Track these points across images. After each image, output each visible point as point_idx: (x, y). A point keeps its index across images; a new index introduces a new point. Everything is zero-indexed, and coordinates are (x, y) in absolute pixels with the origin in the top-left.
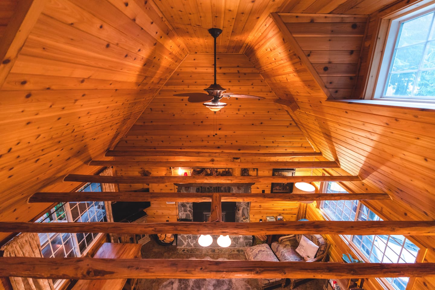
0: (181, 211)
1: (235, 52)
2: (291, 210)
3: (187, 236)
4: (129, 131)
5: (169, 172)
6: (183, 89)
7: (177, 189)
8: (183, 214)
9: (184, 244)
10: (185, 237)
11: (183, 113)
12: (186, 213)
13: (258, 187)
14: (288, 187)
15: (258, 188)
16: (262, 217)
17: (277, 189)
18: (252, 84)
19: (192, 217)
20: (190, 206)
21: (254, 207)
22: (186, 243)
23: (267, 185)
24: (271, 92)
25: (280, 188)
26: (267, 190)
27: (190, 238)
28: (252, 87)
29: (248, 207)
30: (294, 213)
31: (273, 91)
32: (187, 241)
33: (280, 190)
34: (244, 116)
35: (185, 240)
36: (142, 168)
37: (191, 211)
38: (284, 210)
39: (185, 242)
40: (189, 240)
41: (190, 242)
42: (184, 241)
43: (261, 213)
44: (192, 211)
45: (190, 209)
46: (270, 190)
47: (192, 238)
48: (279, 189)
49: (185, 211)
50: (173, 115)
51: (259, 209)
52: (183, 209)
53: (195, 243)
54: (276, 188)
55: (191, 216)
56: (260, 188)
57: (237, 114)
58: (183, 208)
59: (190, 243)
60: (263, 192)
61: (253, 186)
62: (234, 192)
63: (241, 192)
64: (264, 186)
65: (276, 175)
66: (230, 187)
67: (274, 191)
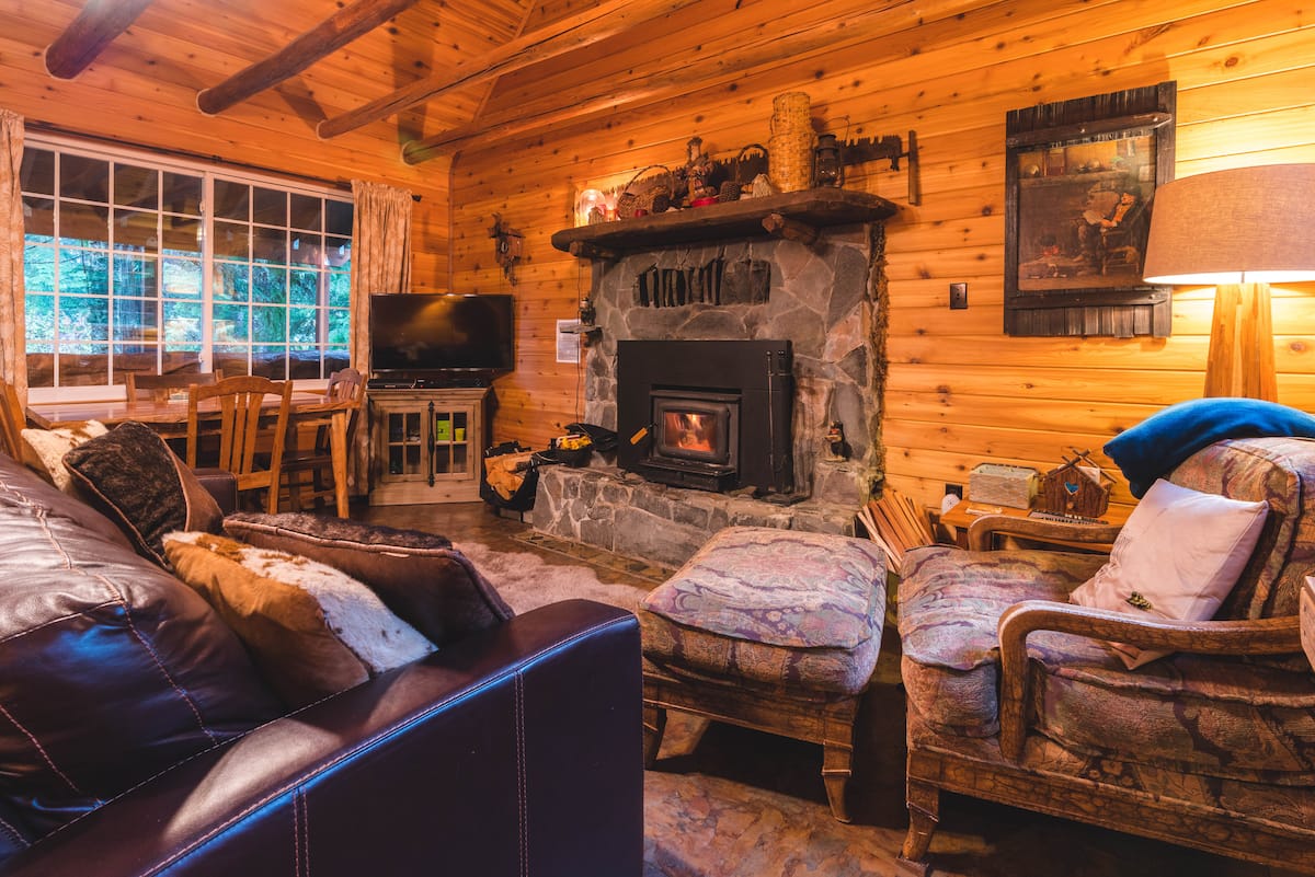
0: (590, 392)
3: (566, 481)
4: (490, 98)
8: (598, 406)
9: (551, 518)
10: (560, 486)
12: (607, 402)
13: (928, 268)
14: (1127, 250)
15: (926, 277)
17: (1047, 273)
22: (556, 518)
23: (977, 254)
25: (1073, 263)
26: (983, 281)
27: (575, 492)
29: (864, 384)
32: (563, 502)
33: (1070, 273)
35: (557, 498)
39: (557, 508)
40: (572, 501)
41: (570, 511)
42: (552, 504)
45: (615, 381)
46: (1001, 281)
47: (579, 492)
48: (1062, 270)
53: (587, 518)
54: (1043, 260)
56: (932, 275)
58: (596, 379)
59: (571, 516)
60: (957, 301)
61: (895, 264)
62: (785, 289)
63: (820, 286)
64: (960, 259)
65: (1027, 176)
66: (767, 259)
67: (1026, 285)
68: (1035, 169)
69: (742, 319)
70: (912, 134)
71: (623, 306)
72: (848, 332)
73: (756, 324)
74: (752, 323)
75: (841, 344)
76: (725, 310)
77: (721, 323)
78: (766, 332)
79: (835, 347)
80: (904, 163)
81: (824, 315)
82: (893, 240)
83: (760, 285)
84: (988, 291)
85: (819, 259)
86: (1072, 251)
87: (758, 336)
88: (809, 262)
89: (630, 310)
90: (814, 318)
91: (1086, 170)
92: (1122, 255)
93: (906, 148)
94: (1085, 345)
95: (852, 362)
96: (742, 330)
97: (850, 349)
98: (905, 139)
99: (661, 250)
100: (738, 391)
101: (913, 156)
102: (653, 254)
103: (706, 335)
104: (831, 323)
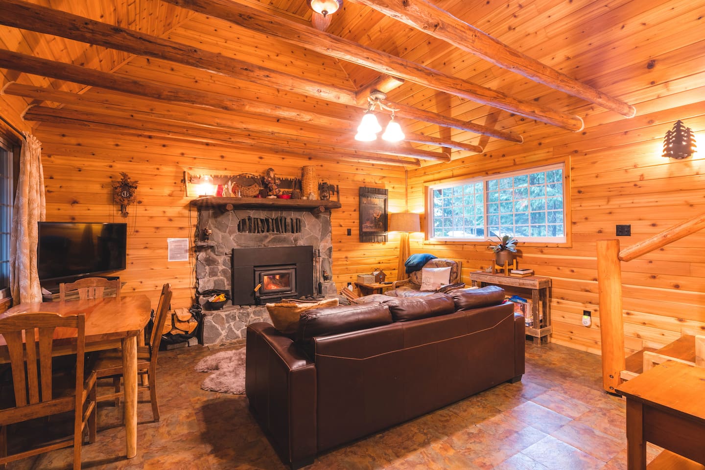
0: (203, 274)
1: (298, 15)
2: (388, 262)
5: (179, 189)
6: (216, 42)
7: (195, 228)
8: (209, 281)
9: (221, 334)
10: (223, 318)
11: (214, 81)
12: (215, 278)
13: (342, 224)
14: (381, 223)
15: (341, 226)
16: (351, 278)
17: (367, 227)
18: (323, 64)
19: (228, 285)
20: (226, 259)
21: (338, 259)
22: (224, 333)
23: (353, 221)
24: (347, 80)
25: (372, 225)
26: (354, 228)
27: (234, 318)
28: (322, 67)
29: (330, 258)
30: (394, 268)
31: (350, 80)
32: (227, 325)
34: (315, 106)
35: (222, 324)
36: (111, 177)
37: (228, 271)
38: (379, 263)
39: (223, 329)
40: (232, 324)
41: (233, 327)
42: (219, 328)
43: (350, 270)
44: (230, 270)
45: (224, 267)
46: (358, 228)
47: (237, 318)
48: (370, 227)
49: (213, 273)
50: (194, 80)
51: (345, 263)
52: (207, 271)
54: (367, 224)
55: (226, 283)
56: (343, 226)
57: (304, 101)
58: (207, 267)
59: (234, 329)
60: (349, 232)
61: (334, 222)
62: (307, 228)
63: (318, 228)
64: (349, 222)
65: (364, 203)
66: (300, 218)
67: (364, 230)
68: (365, 202)
69: (292, 238)
70: (337, 186)
71: (231, 233)
72: (327, 242)
73: (297, 240)
74: (296, 240)
75: (325, 246)
76: (285, 235)
77: (284, 240)
78: (301, 243)
79: (323, 247)
80: (335, 193)
81: (319, 237)
82: (333, 215)
83: (296, 227)
84: (355, 231)
85: (316, 219)
86: (372, 223)
87: (298, 244)
88: (313, 219)
89: (235, 234)
90: (317, 238)
91: (374, 204)
92: (380, 224)
93: (336, 189)
94: (374, 244)
95: (328, 252)
96: (292, 242)
97: (327, 248)
98: (336, 187)
99: (253, 210)
100: (295, 264)
101: (338, 192)
102: (248, 211)
103: (277, 245)
104: (321, 240)
